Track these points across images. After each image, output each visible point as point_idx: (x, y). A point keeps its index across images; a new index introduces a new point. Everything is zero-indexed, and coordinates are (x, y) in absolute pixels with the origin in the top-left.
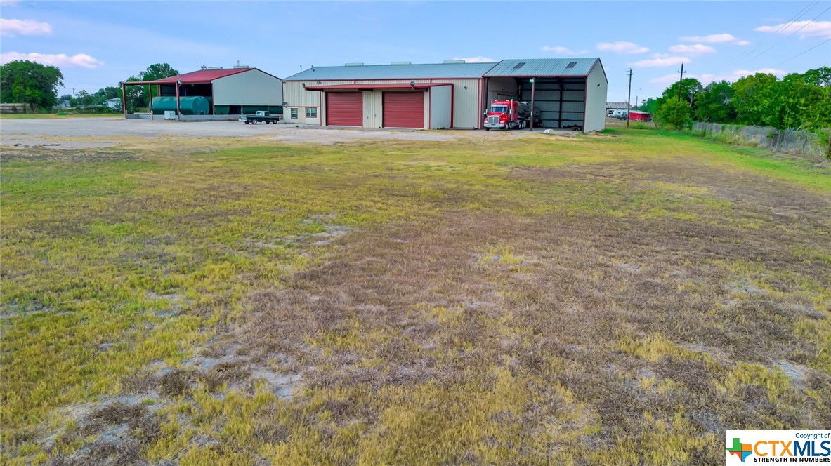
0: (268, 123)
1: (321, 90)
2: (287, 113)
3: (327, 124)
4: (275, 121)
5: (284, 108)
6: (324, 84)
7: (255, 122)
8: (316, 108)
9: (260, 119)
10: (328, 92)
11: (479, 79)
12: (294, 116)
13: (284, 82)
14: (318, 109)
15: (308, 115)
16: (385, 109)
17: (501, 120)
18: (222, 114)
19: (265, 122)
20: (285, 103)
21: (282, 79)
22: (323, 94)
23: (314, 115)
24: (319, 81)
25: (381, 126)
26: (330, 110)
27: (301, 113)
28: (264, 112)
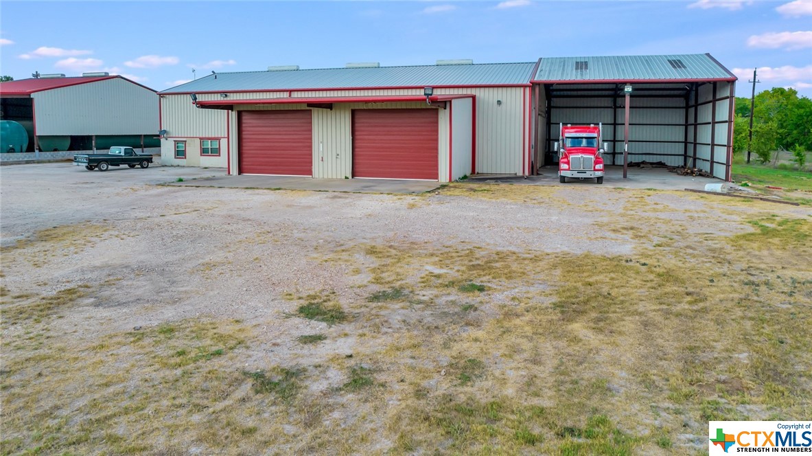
0: (132, 167)
1: (228, 107)
2: (167, 148)
3: (241, 171)
4: (145, 163)
5: (163, 141)
6: (233, 98)
7: (104, 166)
8: (218, 139)
9: (115, 162)
10: (243, 111)
11: (524, 86)
12: (180, 154)
13: (162, 95)
14: (224, 142)
15: (204, 152)
16: (358, 144)
17: (596, 163)
18: (55, 150)
19: (127, 166)
20: (165, 131)
21: (159, 90)
22: (234, 115)
23: (216, 152)
24: (225, 93)
25: (350, 176)
26: (246, 145)
27: (193, 150)
28: (123, 148)
